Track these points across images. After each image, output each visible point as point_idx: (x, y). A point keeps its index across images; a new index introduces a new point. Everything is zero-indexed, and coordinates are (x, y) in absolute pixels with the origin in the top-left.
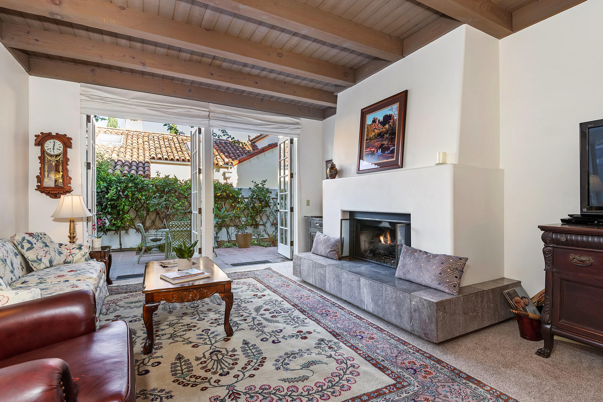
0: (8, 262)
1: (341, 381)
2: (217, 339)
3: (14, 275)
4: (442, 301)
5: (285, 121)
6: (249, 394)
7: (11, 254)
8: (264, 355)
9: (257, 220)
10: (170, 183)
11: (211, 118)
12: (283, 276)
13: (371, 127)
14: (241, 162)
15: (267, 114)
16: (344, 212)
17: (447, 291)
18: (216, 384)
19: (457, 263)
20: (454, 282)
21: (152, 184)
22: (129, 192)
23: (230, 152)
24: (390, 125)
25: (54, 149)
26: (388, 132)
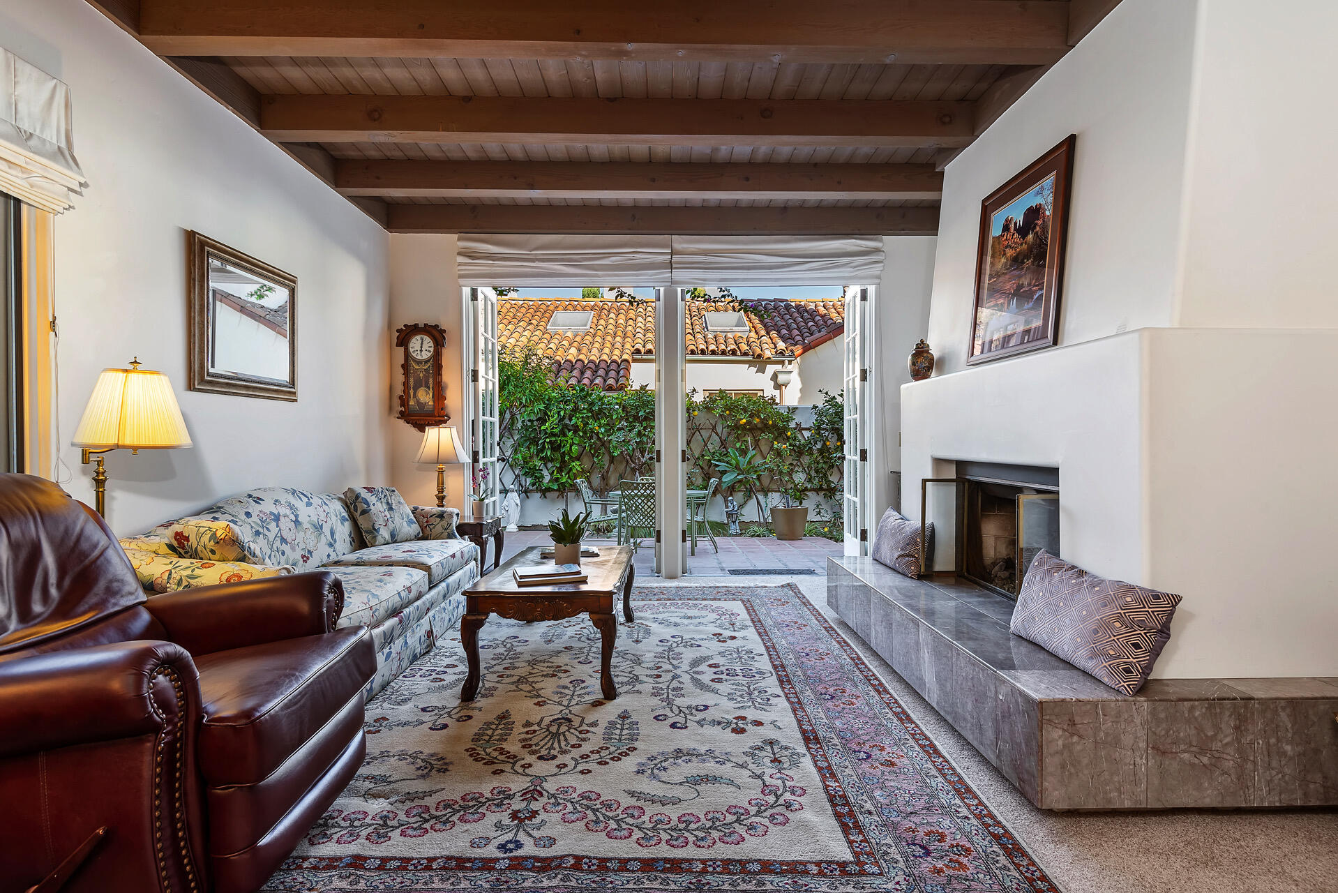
0: (326, 530)
1: (736, 825)
2: (582, 700)
3: (334, 551)
4: (1063, 701)
5: (844, 251)
6: (556, 798)
7: (334, 518)
8: (636, 744)
9: (831, 478)
10: (648, 401)
11: (674, 266)
12: (811, 605)
13: (999, 243)
14: (814, 348)
15: (796, 241)
16: (939, 462)
17: (1106, 680)
18: (521, 770)
19: (1145, 607)
20: (1129, 658)
21: (617, 404)
22: (578, 419)
23: (794, 326)
24: (1037, 232)
25: (421, 351)
26: (1031, 251)
